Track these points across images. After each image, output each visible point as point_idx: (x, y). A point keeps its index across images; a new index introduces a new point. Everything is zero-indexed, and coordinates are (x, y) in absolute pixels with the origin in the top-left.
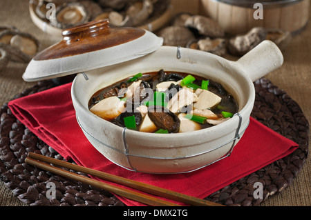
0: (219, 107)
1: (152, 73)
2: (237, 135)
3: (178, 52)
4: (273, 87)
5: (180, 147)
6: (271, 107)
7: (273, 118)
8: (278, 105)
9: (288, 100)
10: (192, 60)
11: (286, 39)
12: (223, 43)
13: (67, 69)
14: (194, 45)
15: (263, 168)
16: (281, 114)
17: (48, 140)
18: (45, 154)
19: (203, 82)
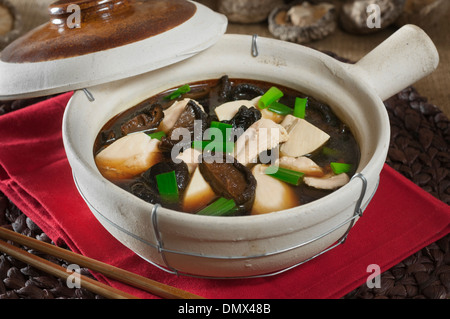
0: (327, 151)
1: (208, 81)
2: (357, 210)
3: (254, 45)
4: (419, 100)
5: (256, 239)
6: (416, 137)
7: (420, 160)
8: (427, 134)
9: (445, 125)
10: (279, 59)
11: (439, 6)
12: (332, 11)
13: (55, 83)
14: (281, 14)
15: (403, 262)
16: (434, 152)
17: (24, 205)
18: (20, 231)
19: (298, 100)
